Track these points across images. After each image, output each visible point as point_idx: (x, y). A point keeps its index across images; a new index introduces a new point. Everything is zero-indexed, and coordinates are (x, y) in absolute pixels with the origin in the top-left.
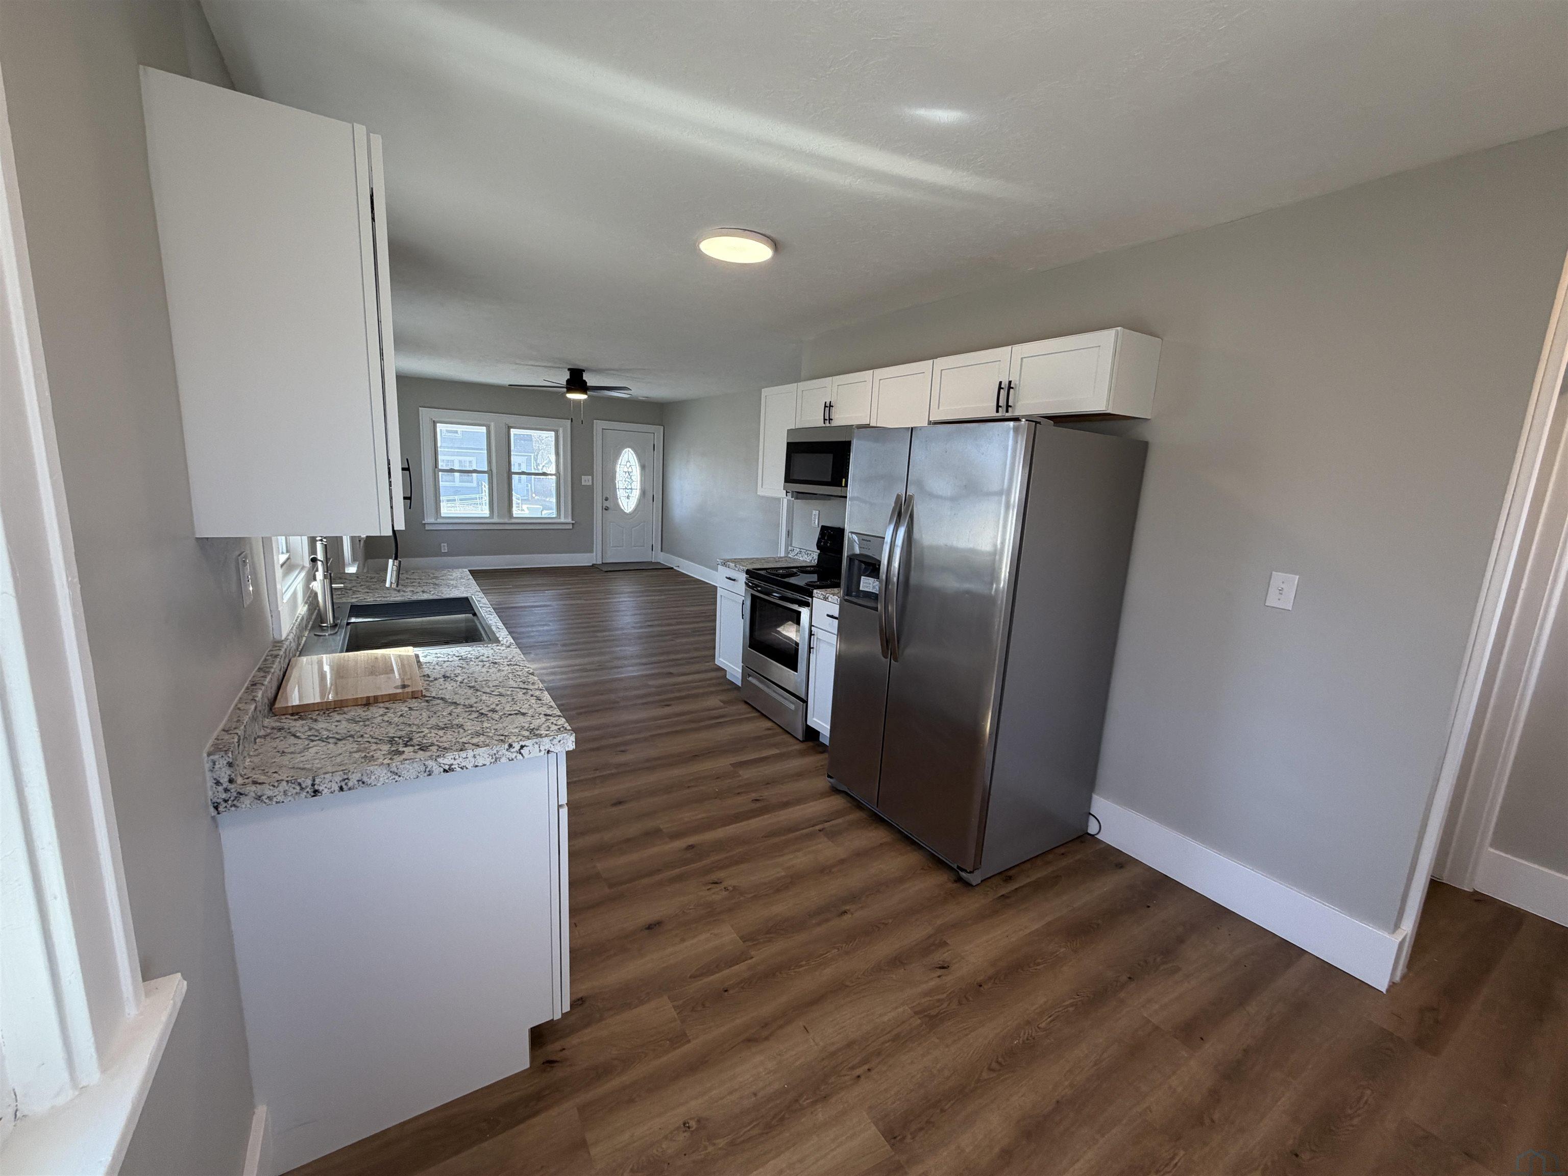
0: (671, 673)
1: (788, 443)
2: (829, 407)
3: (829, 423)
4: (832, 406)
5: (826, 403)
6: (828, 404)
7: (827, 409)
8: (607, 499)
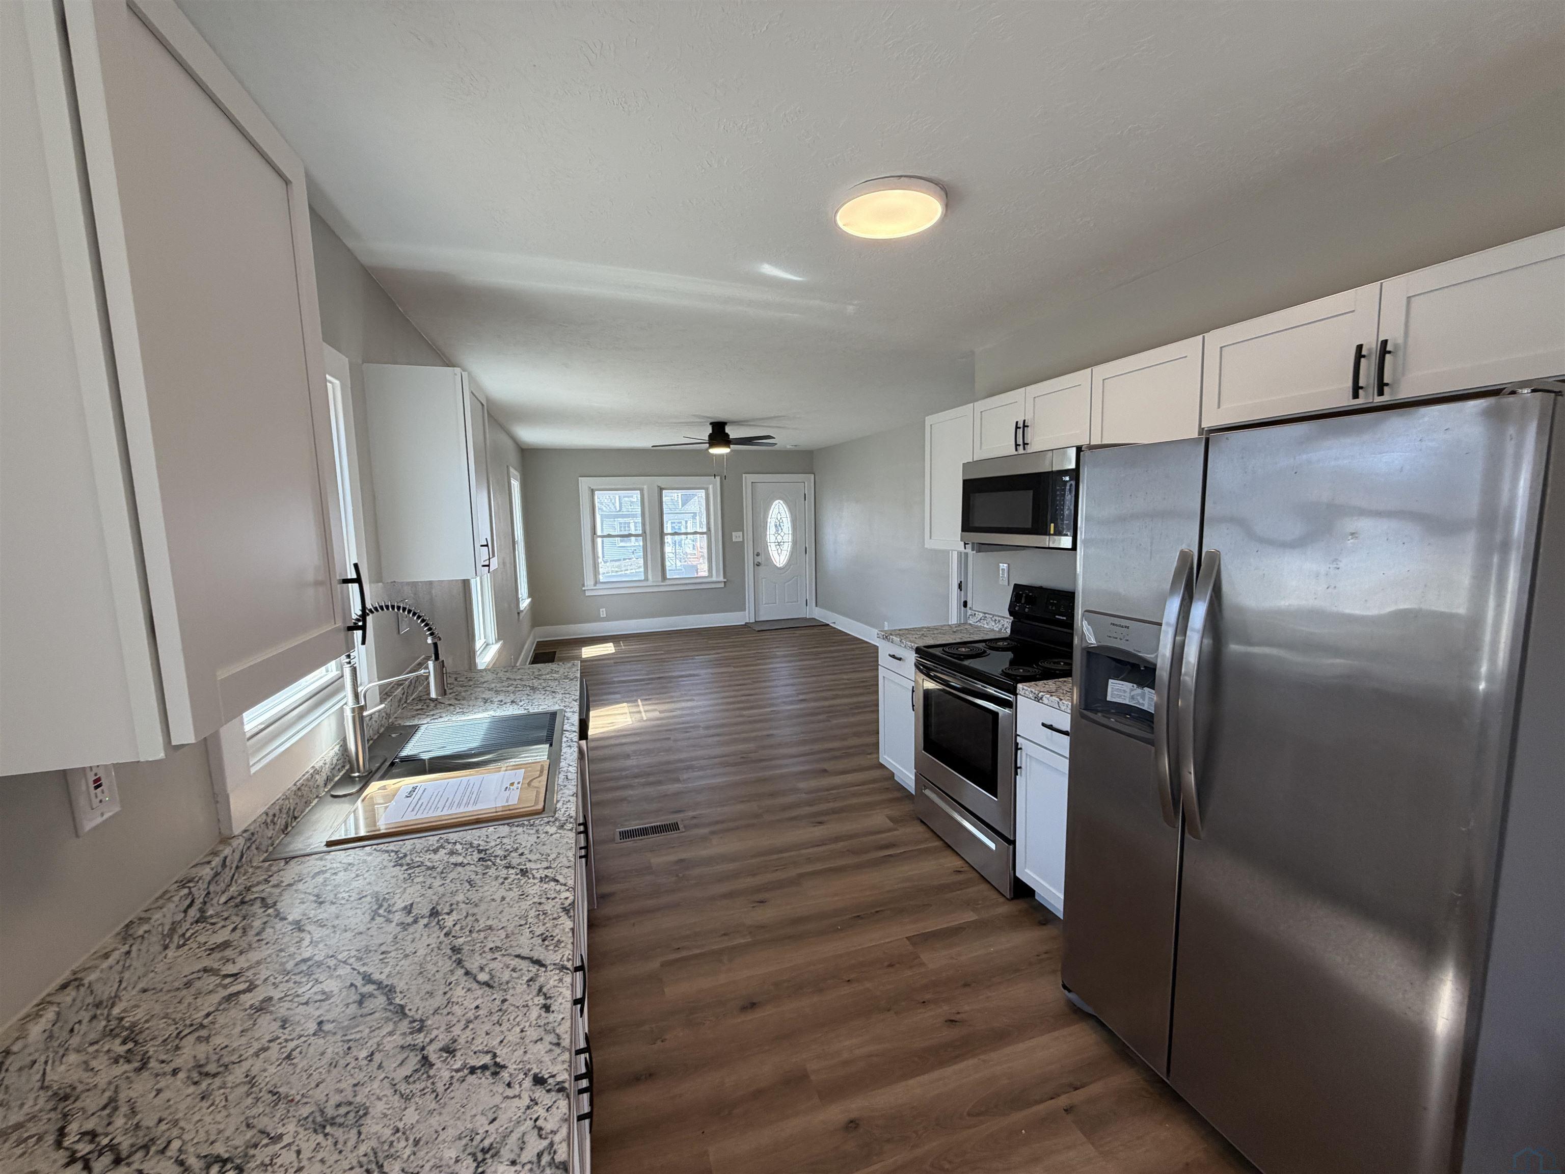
0: (825, 771)
1: (965, 482)
2: (1022, 428)
3: (1024, 449)
4: (1028, 426)
5: (1017, 423)
6: (1020, 424)
7: (1020, 431)
8: (758, 555)
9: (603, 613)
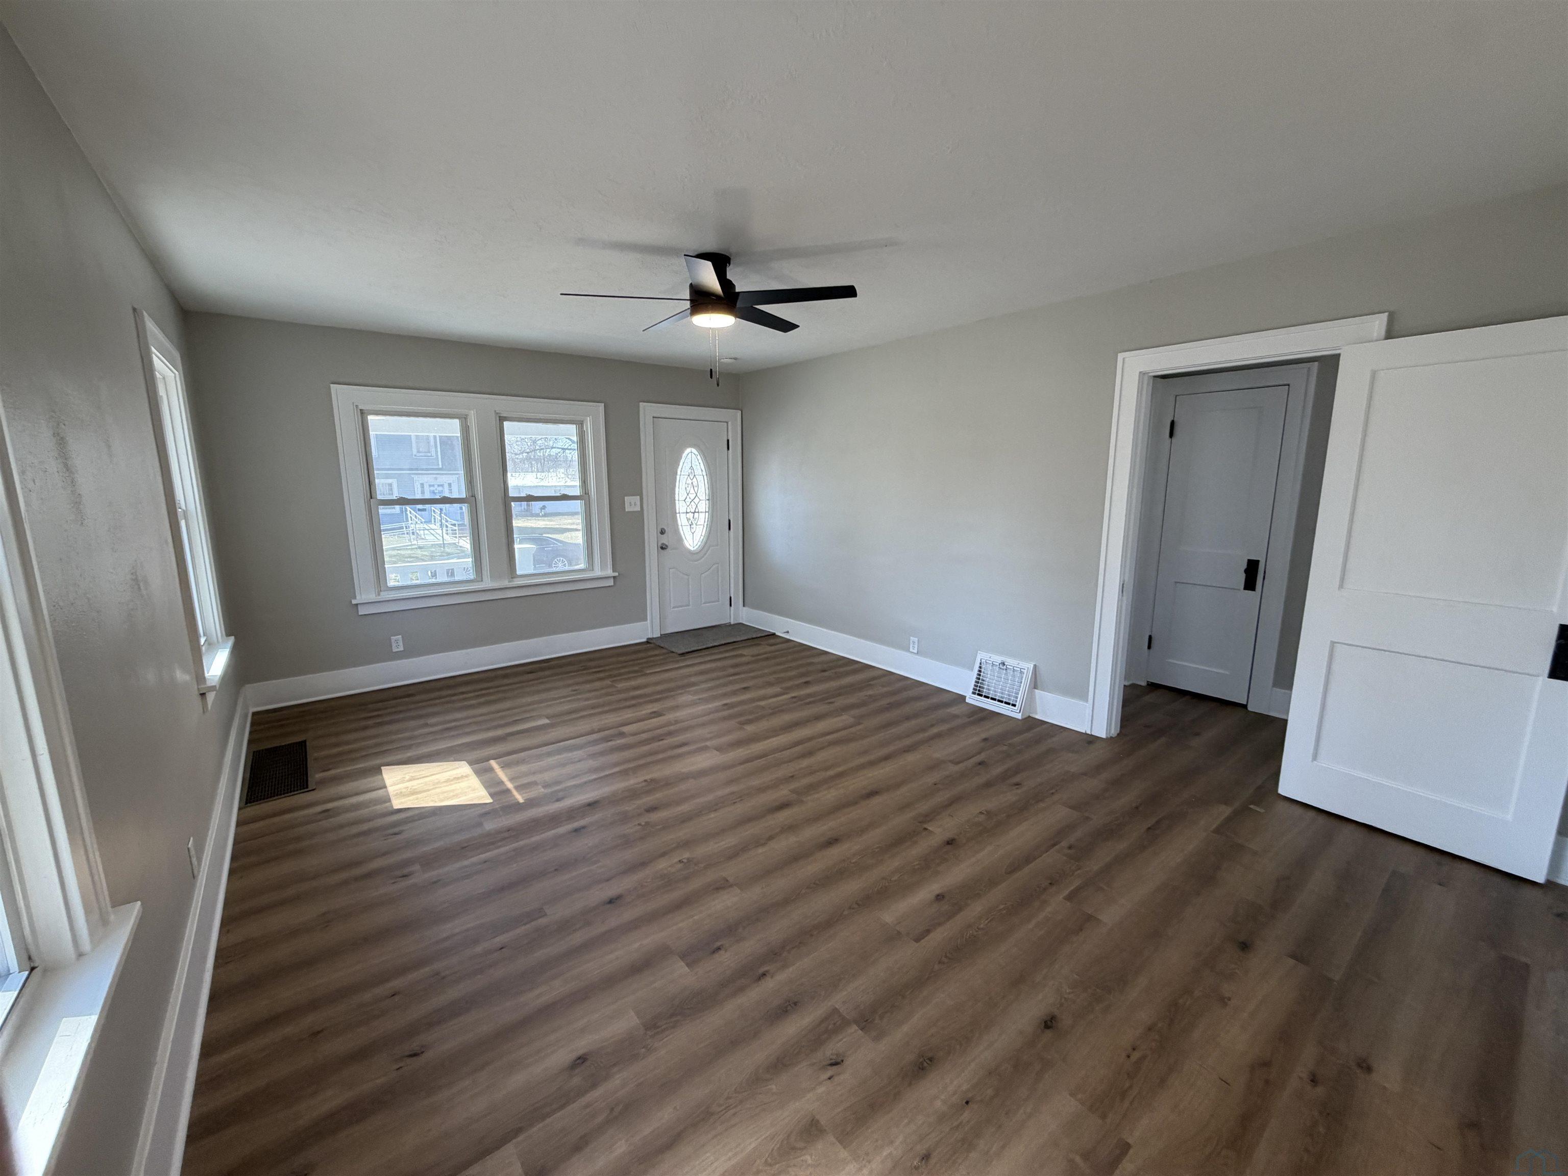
8: (663, 532)
9: (398, 644)
